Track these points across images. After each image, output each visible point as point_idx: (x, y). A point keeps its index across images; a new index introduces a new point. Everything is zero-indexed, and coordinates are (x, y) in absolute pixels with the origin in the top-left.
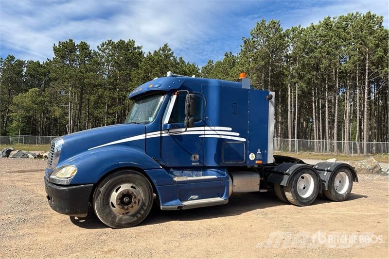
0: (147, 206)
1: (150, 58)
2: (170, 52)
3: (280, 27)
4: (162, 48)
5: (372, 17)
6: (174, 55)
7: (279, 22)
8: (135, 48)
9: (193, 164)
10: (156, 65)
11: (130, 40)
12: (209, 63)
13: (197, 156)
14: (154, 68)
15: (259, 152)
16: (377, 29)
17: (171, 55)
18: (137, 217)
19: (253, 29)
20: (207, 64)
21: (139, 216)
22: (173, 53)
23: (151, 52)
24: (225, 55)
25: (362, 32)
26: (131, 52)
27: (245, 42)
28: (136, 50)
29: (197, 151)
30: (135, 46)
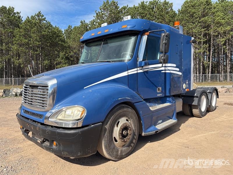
0: (136, 135)
1: (28, 21)
2: (43, 18)
3: (118, 6)
4: (37, 14)
5: (167, 3)
6: (46, 20)
7: (117, 2)
8: (15, 13)
9: (158, 95)
10: (34, 26)
11: (10, 7)
12: (69, 27)
13: (160, 88)
14: (32, 28)
15: (187, 83)
16: (170, 11)
17: (44, 19)
18: (131, 146)
19: (102, 6)
20: (68, 28)
21: (132, 145)
22: (45, 18)
23: (29, 17)
24: (81, 22)
25: (162, 12)
26: (13, 16)
27: (97, 14)
28: (16, 15)
29: (160, 85)
30: (14, 12)
